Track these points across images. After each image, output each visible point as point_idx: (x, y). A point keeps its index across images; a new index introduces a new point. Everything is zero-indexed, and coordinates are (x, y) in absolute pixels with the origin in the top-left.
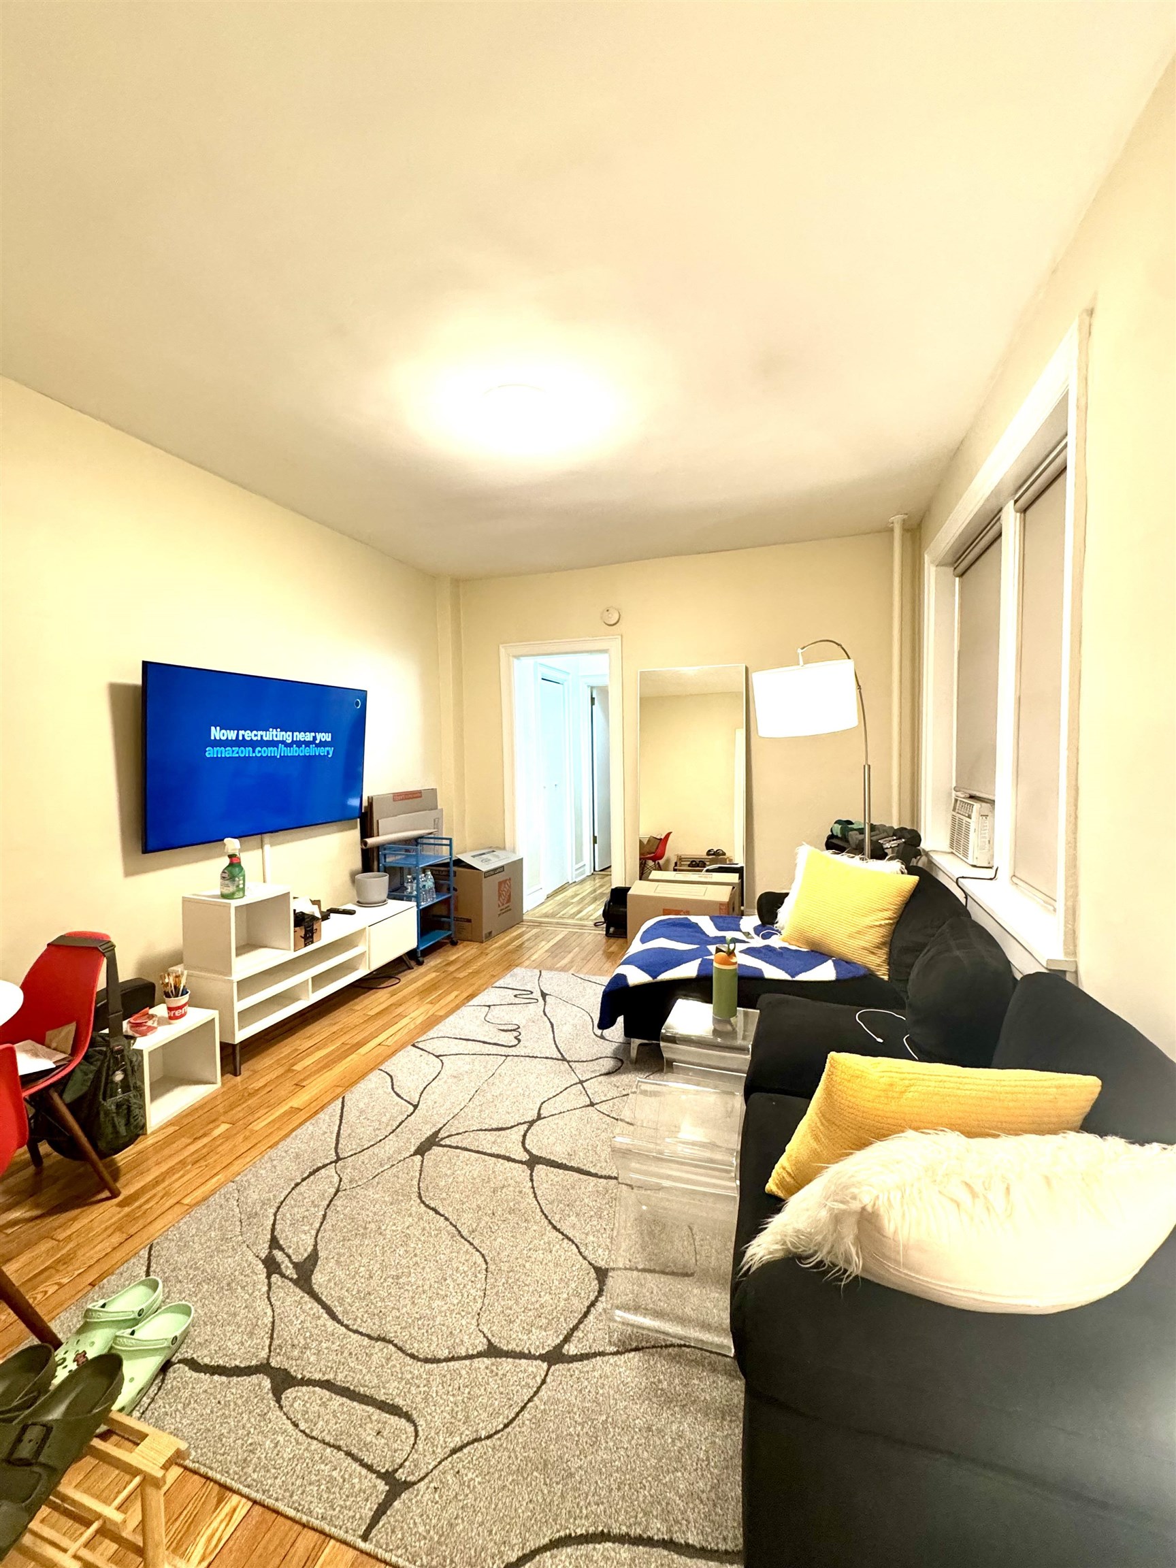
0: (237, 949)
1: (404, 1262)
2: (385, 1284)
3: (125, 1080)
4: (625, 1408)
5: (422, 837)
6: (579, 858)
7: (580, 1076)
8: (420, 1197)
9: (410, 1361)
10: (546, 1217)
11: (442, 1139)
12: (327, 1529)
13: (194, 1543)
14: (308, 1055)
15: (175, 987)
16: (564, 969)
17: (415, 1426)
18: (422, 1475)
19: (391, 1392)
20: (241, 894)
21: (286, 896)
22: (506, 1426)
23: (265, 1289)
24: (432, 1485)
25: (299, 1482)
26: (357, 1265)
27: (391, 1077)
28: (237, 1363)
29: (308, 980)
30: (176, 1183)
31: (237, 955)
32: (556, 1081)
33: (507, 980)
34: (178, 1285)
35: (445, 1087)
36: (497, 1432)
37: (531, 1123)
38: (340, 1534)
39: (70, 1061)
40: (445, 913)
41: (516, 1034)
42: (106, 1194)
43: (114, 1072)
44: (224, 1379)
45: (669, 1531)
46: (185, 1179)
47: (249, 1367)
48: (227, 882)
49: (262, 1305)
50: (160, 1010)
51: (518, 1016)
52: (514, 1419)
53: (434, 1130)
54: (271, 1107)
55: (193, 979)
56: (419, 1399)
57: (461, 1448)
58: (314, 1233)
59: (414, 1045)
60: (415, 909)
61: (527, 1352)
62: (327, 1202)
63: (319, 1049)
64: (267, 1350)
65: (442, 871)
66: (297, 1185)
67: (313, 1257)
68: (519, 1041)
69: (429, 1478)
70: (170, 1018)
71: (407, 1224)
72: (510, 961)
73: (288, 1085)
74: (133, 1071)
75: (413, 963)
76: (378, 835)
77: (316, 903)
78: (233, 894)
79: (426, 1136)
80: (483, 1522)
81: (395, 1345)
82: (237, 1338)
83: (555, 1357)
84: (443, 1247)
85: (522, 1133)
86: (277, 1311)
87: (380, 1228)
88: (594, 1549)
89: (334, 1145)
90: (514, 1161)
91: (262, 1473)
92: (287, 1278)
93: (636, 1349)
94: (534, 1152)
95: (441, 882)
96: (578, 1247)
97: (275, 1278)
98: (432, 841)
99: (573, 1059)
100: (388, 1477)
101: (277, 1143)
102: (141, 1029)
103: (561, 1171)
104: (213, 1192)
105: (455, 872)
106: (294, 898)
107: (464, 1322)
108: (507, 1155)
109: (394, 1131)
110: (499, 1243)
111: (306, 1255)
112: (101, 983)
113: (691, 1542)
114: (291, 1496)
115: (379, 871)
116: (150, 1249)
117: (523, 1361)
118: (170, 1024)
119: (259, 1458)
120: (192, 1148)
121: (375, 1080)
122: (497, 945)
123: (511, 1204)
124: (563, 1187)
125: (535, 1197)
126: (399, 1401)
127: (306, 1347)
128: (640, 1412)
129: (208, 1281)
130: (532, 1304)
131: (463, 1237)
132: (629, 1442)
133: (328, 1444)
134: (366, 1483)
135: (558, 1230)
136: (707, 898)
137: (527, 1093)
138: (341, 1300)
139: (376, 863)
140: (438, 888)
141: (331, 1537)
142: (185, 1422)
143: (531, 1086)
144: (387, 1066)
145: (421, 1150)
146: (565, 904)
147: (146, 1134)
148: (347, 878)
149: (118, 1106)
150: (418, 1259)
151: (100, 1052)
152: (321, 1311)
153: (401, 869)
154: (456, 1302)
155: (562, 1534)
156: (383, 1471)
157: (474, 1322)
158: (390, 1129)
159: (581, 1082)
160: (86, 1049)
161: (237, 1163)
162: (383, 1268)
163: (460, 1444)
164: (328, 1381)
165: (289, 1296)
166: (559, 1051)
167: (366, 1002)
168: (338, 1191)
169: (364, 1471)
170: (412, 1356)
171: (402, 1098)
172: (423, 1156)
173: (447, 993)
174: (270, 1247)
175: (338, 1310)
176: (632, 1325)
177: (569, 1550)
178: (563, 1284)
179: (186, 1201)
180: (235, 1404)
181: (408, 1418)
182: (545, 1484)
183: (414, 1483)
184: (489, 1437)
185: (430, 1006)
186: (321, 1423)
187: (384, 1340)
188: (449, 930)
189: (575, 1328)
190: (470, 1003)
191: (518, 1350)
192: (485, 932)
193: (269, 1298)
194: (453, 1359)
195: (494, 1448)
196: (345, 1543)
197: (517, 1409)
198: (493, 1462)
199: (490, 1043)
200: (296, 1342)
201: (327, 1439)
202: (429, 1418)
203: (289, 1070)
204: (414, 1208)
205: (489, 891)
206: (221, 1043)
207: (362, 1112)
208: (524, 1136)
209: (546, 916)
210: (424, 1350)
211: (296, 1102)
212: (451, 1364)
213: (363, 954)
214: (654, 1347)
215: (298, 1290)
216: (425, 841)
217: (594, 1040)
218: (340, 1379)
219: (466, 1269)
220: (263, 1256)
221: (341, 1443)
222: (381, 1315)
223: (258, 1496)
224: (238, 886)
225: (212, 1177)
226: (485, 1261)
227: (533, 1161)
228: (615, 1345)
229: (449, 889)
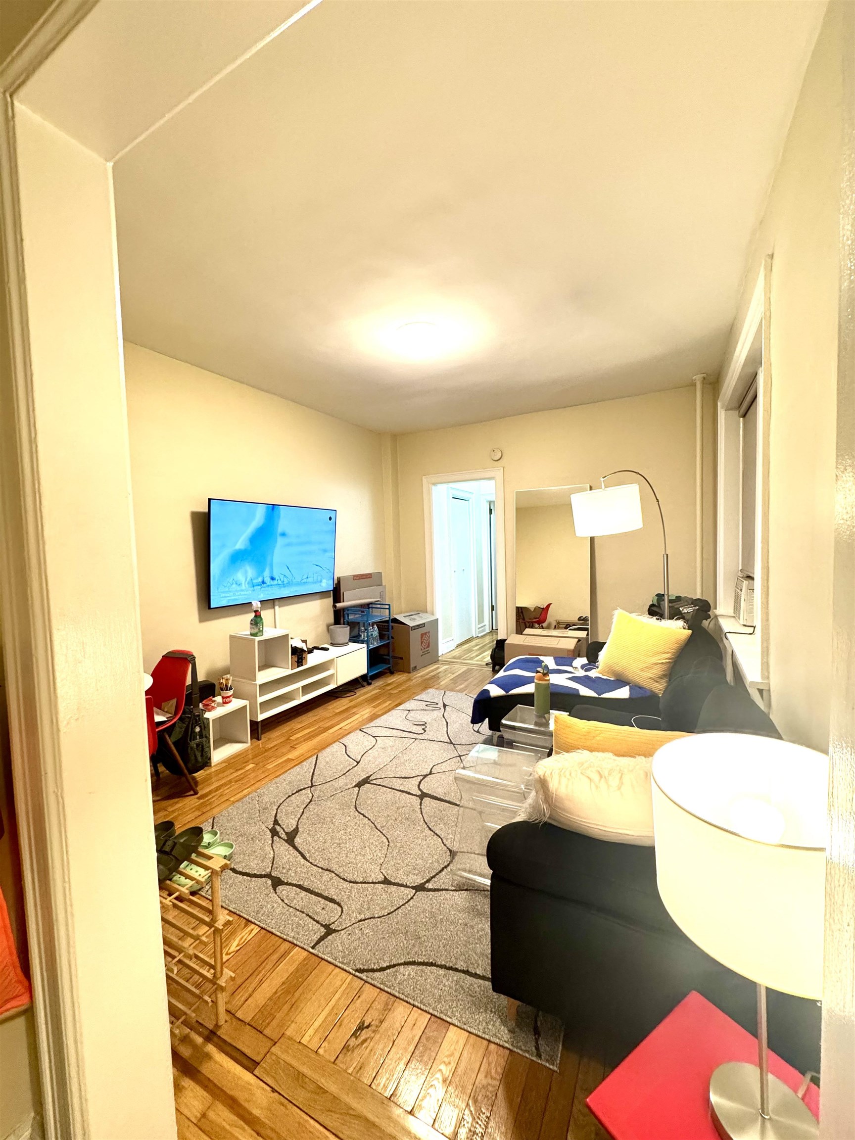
0: (259, 667)
1: (344, 837)
2: (333, 846)
3: (201, 731)
4: (455, 914)
5: (371, 603)
6: (481, 619)
7: (459, 753)
8: (356, 807)
9: (342, 881)
10: (426, 824)
11: (372, 780)
12: (295, 942)
13: (234, 940)
14: (299, 732)
15: (226, 685)
16: (461, 691)
17: (342, 907)
18: (343, 928)
19: (332, 893)
20: (261, 634)
21: (286, 637)
22: (389, 914)
23: (270, 842)
24: (348, 932)
25: (283, 923)
26: (318, 836)
27: (346, 746)
28: (255, 872)
29: (299, 688)
30: (226, 790)
31: (259, 670)
32: (445, 754)
33: (423, 696)
34: (227, 836)
35: (377, 753)
36: (383, 916)
37: (425, 776)
38: (302, 945)
39: (174, 718)
40: (386, 653)
41: (423, 727)
42: (192, 793)
43: (195, 727)
44: (249, 878)
45: (467, 967)
46: (231, 789)
47: (261, 875)
48: (253, 626)
49: (268, 849)
50: (218, 699)
51: (427, 717)
52: (393, 912)
53: (367, 775)
54: (278, 757)
55: (236, 682)
56: (345, 897)
57: (364, 920)
58: (297, 819)
59: (360, 730)
60: (365, 649)
61: (405, 884)
62: (305, 806)
63: (305, 729)
64: (270, 868)
65: (385, 626)
66: (289, 796)
67: (296, 831)
68: (425, 731)
69: (347, 929)
70: (223, 703)
71: (347, 820)
72: (426, 684)
73: (288, 747)
74: (205, 727)
75: (365, 684)
76: (344, 602)
77: (305, 641)
78: (257, 633)
79: (362, 778)
80: (371, 950)
81: (335, 874)
82: (256, 862)
83: (420, 888)
84: (366, 832)
85: (419, 781)
86: (276, 852)
87: (332, 820)
88: (426, 968)
89: (310, 779)
90: (412, 794)
91: (266, 917)
92: (282, 838)
93: (466, 890)
94: (425, 791)
95: (384, 633)
96: (442, 840)
97: (275, 838)
98: (379, 606)
99: (457, 743)
100: (326, 927)
101: (280, 775)
102: (208, 708)
103: (438, 802)
104: (245, 796)
105: (392, 627)
106: (291, 638)
107: (373, 867)
108: (408, 791)
109: (344, 774)
110: (397, 833)
111: (292, 829)
112: (189, 681)
113: (478, 973)
114: (279, 928)
115: (344, 624)
116: (214, 819)
117: (403, 888)
118: (223, 706)
119: (265, 911)
120: (235, 775)
121: (337, 747)
122: (420, 674)
123: (407, 815)
124: (439, 810)
125: (422, 813)
126: (335, 897)
127: (289, 869)
128: (462, 917)
129: (241, 836)
130: (412, 863)
131: (377, 829)
132: (453, 929)
133: (298, 910)
134: (315, 928)
135: (432, 831)
136: (558, 646)
137: (425, 760)
138: (309, 851)
139: (342, 620)
140: (381, 636)
141: (297, 945)
142: (230, 893)
143: (428, 756)
144: (344, 740)
145: (359, 785)
146: (470, 650)
147: (211, 766)
148: (325, 628)
149: (198, 745)
150: (351, 837)
151: (188, 717)
152: (298, 854)
153: (358, 623)
154: (369, 858)
155: (411, 960)
156: (324, 924)
157: (378, 868)
158: (342, 773)
159: (460, 756)
160: (180, 715)
161: (258, 783)
162: (332, 838)
163: (364, 918)
164: (300, 885)
165: (282, 847)
166: (449, 738)
167: (335, 705)
168: (311, 801)
169: (315, 923)
170: (344, 879)
171: (351, 758)
172: (359, 788)
173: (385, 702)
174: (274, 824)
175: (307, 856)
176: (466, 878)
177: (413, 967)
178: (430, 856)
179: (232, 799)
180: (254, 888)
181: (339, 904)
182: (406, 939)
183: (338, 931)
184: (379, 917)
185: (373, 708)
186: (295, 901)
187: (330, 871)
188: (389, 664)
189: (434, 877)
190: (398, 708)
191: (400, 883)
192: (412, 666)
193: (272, 846)
194: (365, 883)
195: (381, 922)
196: (303, 948)
197: (395, 908)
198: (380, 927)
199: (407, 732)
200: (284, 866)
201: (298, 908)
202: (349, 906)
203: (288, 739)
204: (351, 813)
205: (414, 639)
206: (250, 721)
207: (327, 763)
208: (420, 783)
209: (454, 658)
210: (350, 877)
211: (290, 756)
212: (363, 885)
213: (332, 675)
214: (476, 890)
215: (286, 844)
216: (374, 606)
217: (472, 734)
218: (306, 884)
219: (377, 844)
220: (270, 828)
221: (305, 911)
222: (329, 860)
223: (264, 926)
224: (259, 629)
225: (245, 789)
226: (388, 841)
227: (423, 796)
228: (455, 887)
229: (388, 638)
